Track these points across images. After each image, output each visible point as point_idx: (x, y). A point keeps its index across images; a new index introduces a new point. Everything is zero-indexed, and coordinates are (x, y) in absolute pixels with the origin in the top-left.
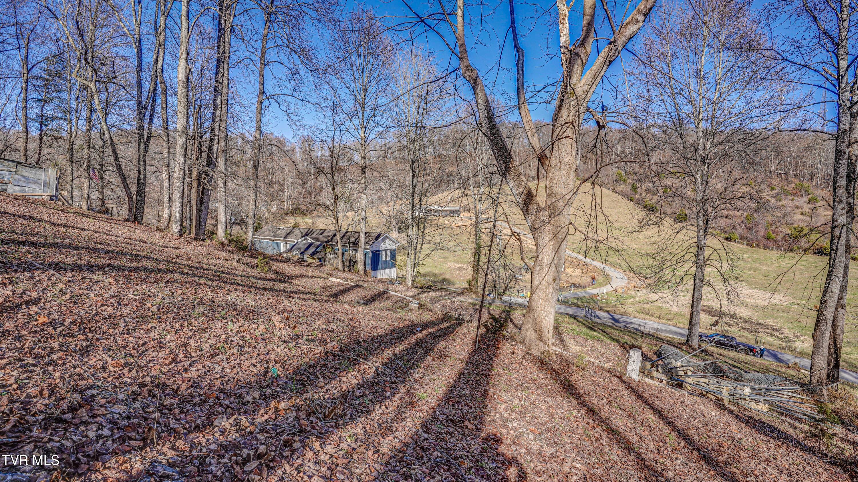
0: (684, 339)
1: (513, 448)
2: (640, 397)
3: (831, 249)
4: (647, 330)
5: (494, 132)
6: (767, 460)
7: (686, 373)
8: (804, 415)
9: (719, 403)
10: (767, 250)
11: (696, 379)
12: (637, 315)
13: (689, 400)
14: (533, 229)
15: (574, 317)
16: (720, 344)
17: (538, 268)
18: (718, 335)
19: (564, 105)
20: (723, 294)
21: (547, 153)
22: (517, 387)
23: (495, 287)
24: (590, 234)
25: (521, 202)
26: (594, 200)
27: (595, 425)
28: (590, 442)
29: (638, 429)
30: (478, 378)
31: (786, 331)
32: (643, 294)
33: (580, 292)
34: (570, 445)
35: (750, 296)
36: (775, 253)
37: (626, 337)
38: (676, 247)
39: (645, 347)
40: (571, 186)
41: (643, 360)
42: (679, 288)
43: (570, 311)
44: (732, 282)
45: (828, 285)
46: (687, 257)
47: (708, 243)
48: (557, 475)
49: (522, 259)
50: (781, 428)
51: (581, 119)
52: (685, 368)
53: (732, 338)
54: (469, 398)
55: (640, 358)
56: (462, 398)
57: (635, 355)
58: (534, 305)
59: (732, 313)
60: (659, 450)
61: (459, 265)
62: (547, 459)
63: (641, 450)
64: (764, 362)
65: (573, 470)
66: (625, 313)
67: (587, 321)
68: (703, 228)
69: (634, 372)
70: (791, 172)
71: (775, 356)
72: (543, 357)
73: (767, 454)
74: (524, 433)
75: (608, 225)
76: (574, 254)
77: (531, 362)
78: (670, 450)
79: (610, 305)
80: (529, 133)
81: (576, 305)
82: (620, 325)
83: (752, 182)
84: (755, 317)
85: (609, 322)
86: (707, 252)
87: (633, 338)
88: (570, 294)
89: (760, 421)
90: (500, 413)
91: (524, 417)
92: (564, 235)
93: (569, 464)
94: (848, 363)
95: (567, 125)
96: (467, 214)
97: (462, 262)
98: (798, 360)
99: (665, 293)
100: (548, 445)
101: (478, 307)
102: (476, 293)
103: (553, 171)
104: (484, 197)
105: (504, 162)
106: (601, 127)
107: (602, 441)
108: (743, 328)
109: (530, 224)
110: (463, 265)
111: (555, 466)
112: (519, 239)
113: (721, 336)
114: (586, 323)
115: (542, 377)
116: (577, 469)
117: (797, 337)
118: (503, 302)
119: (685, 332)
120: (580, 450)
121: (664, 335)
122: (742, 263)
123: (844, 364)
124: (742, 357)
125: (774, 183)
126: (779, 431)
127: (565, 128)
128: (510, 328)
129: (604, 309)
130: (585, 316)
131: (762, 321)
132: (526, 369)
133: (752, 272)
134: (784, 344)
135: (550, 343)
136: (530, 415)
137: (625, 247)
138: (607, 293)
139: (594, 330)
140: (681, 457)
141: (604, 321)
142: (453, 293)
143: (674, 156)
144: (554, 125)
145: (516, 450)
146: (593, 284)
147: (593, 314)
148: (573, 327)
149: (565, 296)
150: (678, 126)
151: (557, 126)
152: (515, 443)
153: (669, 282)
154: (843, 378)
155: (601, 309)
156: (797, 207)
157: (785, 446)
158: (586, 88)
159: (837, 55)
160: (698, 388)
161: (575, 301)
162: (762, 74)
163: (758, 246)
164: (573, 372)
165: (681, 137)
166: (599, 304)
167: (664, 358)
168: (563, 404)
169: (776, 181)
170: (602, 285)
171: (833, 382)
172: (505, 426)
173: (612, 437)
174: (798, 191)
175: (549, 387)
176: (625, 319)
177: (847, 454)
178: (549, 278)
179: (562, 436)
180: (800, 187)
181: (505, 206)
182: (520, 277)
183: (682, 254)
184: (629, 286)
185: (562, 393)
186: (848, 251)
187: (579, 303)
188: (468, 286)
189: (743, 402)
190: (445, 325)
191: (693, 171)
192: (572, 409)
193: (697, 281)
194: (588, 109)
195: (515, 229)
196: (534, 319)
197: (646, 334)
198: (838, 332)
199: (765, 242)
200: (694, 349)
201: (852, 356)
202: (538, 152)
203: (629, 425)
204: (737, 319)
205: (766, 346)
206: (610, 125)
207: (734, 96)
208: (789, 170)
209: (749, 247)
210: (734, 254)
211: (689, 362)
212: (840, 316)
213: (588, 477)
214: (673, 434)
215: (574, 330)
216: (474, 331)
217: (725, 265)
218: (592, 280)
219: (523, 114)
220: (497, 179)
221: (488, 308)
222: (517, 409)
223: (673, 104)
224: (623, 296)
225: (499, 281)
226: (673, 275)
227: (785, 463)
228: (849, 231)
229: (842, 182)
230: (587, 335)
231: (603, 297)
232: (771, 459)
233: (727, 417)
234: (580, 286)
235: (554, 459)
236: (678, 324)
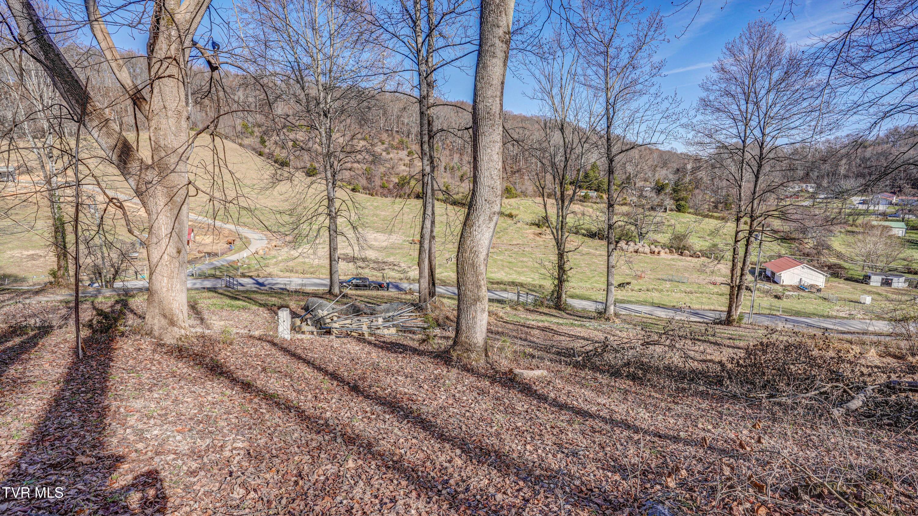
0: (327, 289)
1: (157, 459)
2: (294, 355)
3: (424, 193)
4: (292, 287)
5: (52, 55)
6: (398, 371)
7: (332, 320)
8: (418, 327)
9: (361, 339)
10: (384, 198)
11: (341, 323)
12: (281, 274)
13: (336, 343)
14: (139, 193)
15: (213, 290)
16: (357, 286)
17: (155, 240)
18: (354, 278)
19: (160, 34)
20: (353, 241)
21: (145, 93)
22: (150, 388)
23: (100, 273)
24: (217, 194)
25: (115, 158)
26: (215, 156)
27: (252, 397)
28: (249, 416)
29: (295, 385)
30: (89, 395)
31: (402, 265)
32: (284, 253)
33: (217, 262)
34: (227, 428)
35: (376, 240)
36: (389, 200)
37: (273, 299)
38: (309, 201)
39: (293, 305)
40: (183, 137)
41: (293, 318)
42: (317, 242)
43: (208, 284)
44: (360, 230)
45: (423, 221)
46: (320, 210)
47: (337, 194)
48: (217, 465)
49: (130, 231)
50: (405, 343)
51: (187, 56)
52: (331, 316)
53: (365, 279)
54: (79, 426)
55: (289, 316)
56: (67, 430)
57: (284, 315)
58: (157, 286)
59: (363, 257)
60: (316, 397)
61: (31, 252)
62: (203, 453)
63: (300, 404)
64: (390, 294)
65: (234, 452)
66: (270, 275)
67: (229, 291)
68: (331, 181)
69: (285, 332)
70: (395, 129)
71: (397, 287)
72: (180, 343)
73: (397, 367)
74: (169, 437)
75: (236, 182)
76: (200, 218)
77: (165, 353)
78: (325, 393)
79: (253, 269)
80: (114, 64)
81: (214, 276)
82: (266, 288)
83: (367, 136)
84: (381, 256)
85: (254, 287)
86: (337, 204)
87: (280, 298)
88: (204, 266)
89: (391, 343)
90: (132, 427)
91: (166, 419)
92: (184, 197)
93: (230, 447)
94: (441, 280)
95: (169, 61)
96: (24, 178)
97: (34, 247)
98: (411, 286)
99: (305, 248)
100: (201, 438)
101: (72, 305)
102: (67, 286)
103: (156, 118)
104: (56, 152)
105: (77, 101)
106: (213, 68)
107: (261, 410)
108: (373, 268)
109: (135, 188)
110: (37, 252)
111: (213, 457)
112: (121, 207)
113: (357, 279)
114: (229, 294)
115: (182, 367)
116: (240, 448)
117: (410, 267)
118: (114, 290)
119: (327, 282)
120: (238, 429)
121: (309, 289)
122: (366, 211)
123: (439, 281)
124: (374, 293)
125: (383, 138)
126: (404, 345)
127: (165, 65)
128: (131, 320)
129: (247, 274)
130: (226, 286)
131: (385, 260)
132: (160, 363)
133: (375, 218)
134: (402, 276)
135: (187, 326)
136: (174, 414)
137: (258, 206)
138: (248, 257)
139: (239, 299)
140: (335, 396)
141: (248, 287)
142: (25, 293)
143: (298, 107)
144: (149, 59)
145: (162, 460)
146: (230, 250)
147: (235, 283)
148: (214, 301)
149: (200, 269)
150: (299, 78)
151: (154, 60)
152: (157, 454)
153: (307, 236)
154: (439, 292)
155: (243, 276)
156: (401, 160)
157: (408, 356)
158: (188, 16)
159: (415, 31)
160: (344, 330)
161: (213, 272)
162: (365, 36)
163: (377, 194)
164: (220, 350)
165: (303, 89)
166: (241, 270)
167: (312, 311)
168: (213, 387)
169: (384, 136)
170: (240, 250)
171: (433, 297)
172: (142, 439)
173: (271, 402)
174: (401, 146)
175: (194, 374)
176: (270, 280)
177: (443, 347)
178: (172, 250)
179: (217, 422)
180: (401, 142)
181: (92, 163)
182: (136, 255)
183: (316, 207)
184: (269, 246)
185: (211, 376)
186: (433, 195)
187: (218, 273)
188: (53, 280)
189: (378, 332)
190: (17, 340)
191: (317, 125)
192: (224, 389)
193: (332, 232)
194: (194, 44)
195: (111, 194)
196: (160, 302)
197: (292, 292)
198: (433, 258)
199: (381, 190)
200: (336, 296)
201: (442, 275)
202: (131, 92)
203: (286, 384)
204: (368, 261)
205: (390, 280)
206: (225, 67)
207: (347, 54)
208: (393, 127)
209: (370, 196)
210: (359, 204)
211: (333, 309)
212: (433, 246)
213: (251, 451)
214: (326, 378)
215: (215, 304)
216: (72, 337)
217: (353, 215)
218: (228, 246)
219: (100, 36)
220: (70, 126)
221: (93, 302)
222: (155, 414)
223: (292, 53)
224: (265, 257)
225: (104, 264)
226: (310, 229)
227: (408, 370)
228: (433, 178)
229: (426, 138)
230: (232, 306)
231: (244, 262)
232: (400, 369)
233: (367, 348)
234: (216, 255)
235: (211, 450)
236: (321, 276)
